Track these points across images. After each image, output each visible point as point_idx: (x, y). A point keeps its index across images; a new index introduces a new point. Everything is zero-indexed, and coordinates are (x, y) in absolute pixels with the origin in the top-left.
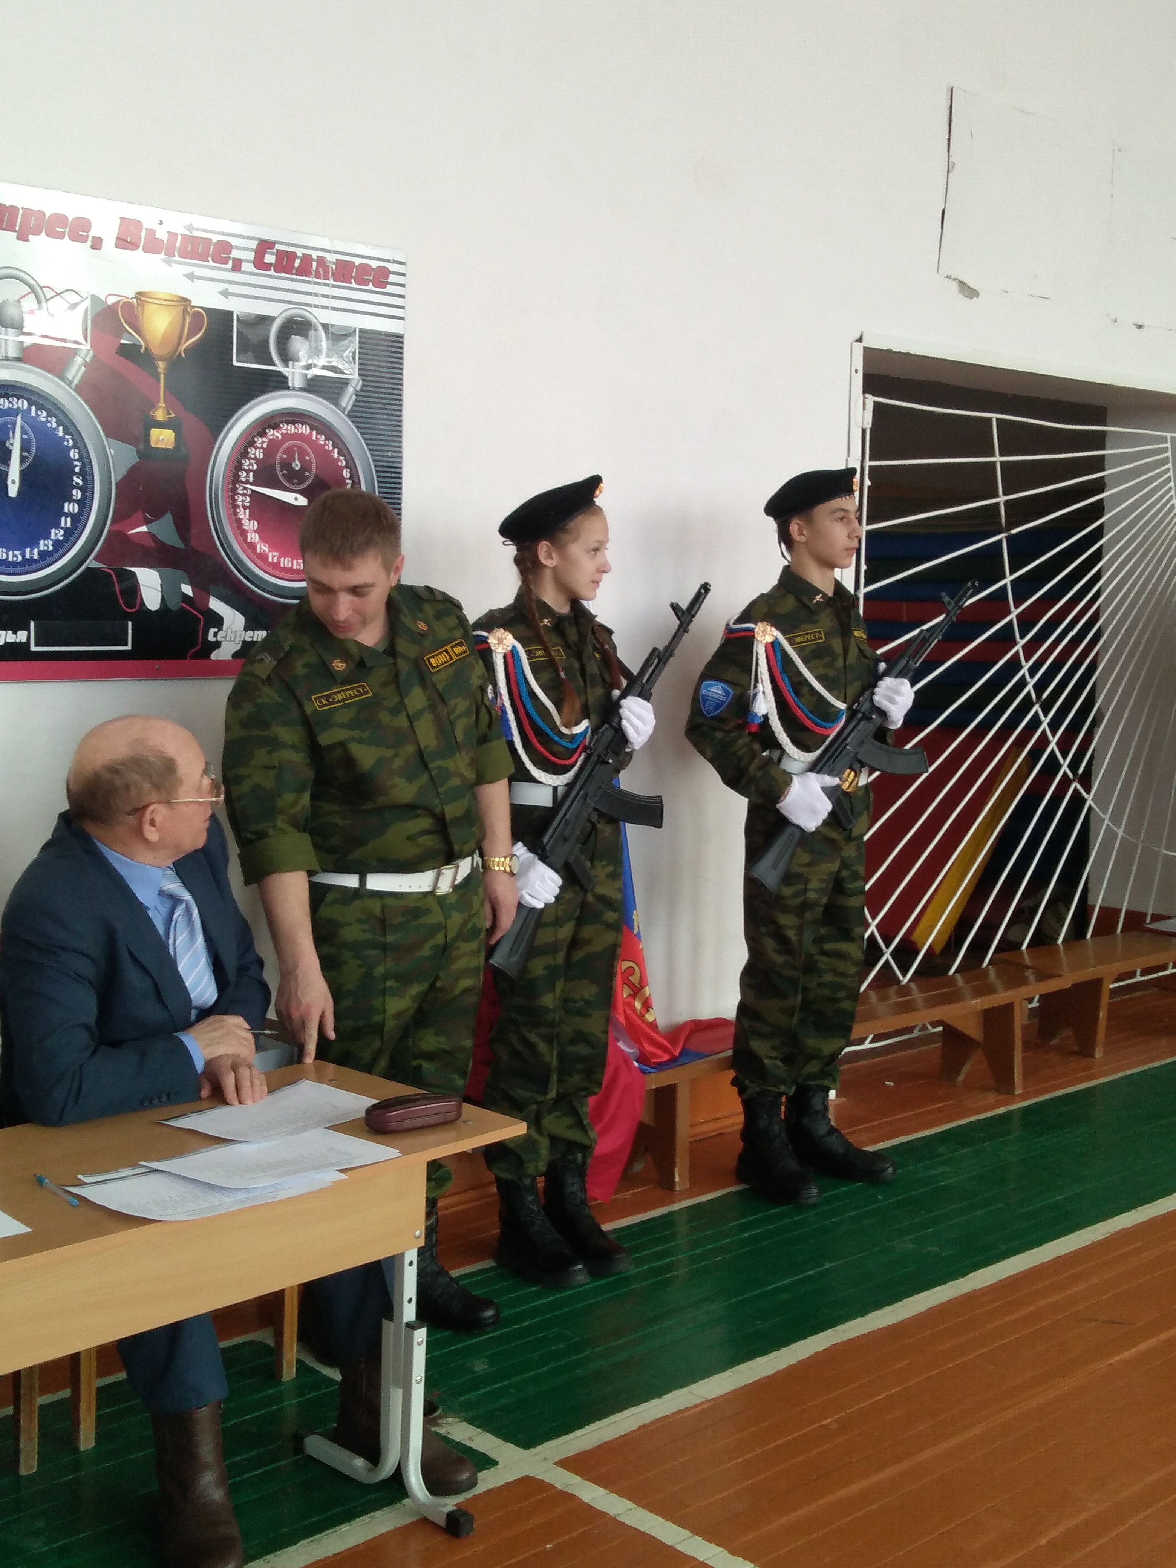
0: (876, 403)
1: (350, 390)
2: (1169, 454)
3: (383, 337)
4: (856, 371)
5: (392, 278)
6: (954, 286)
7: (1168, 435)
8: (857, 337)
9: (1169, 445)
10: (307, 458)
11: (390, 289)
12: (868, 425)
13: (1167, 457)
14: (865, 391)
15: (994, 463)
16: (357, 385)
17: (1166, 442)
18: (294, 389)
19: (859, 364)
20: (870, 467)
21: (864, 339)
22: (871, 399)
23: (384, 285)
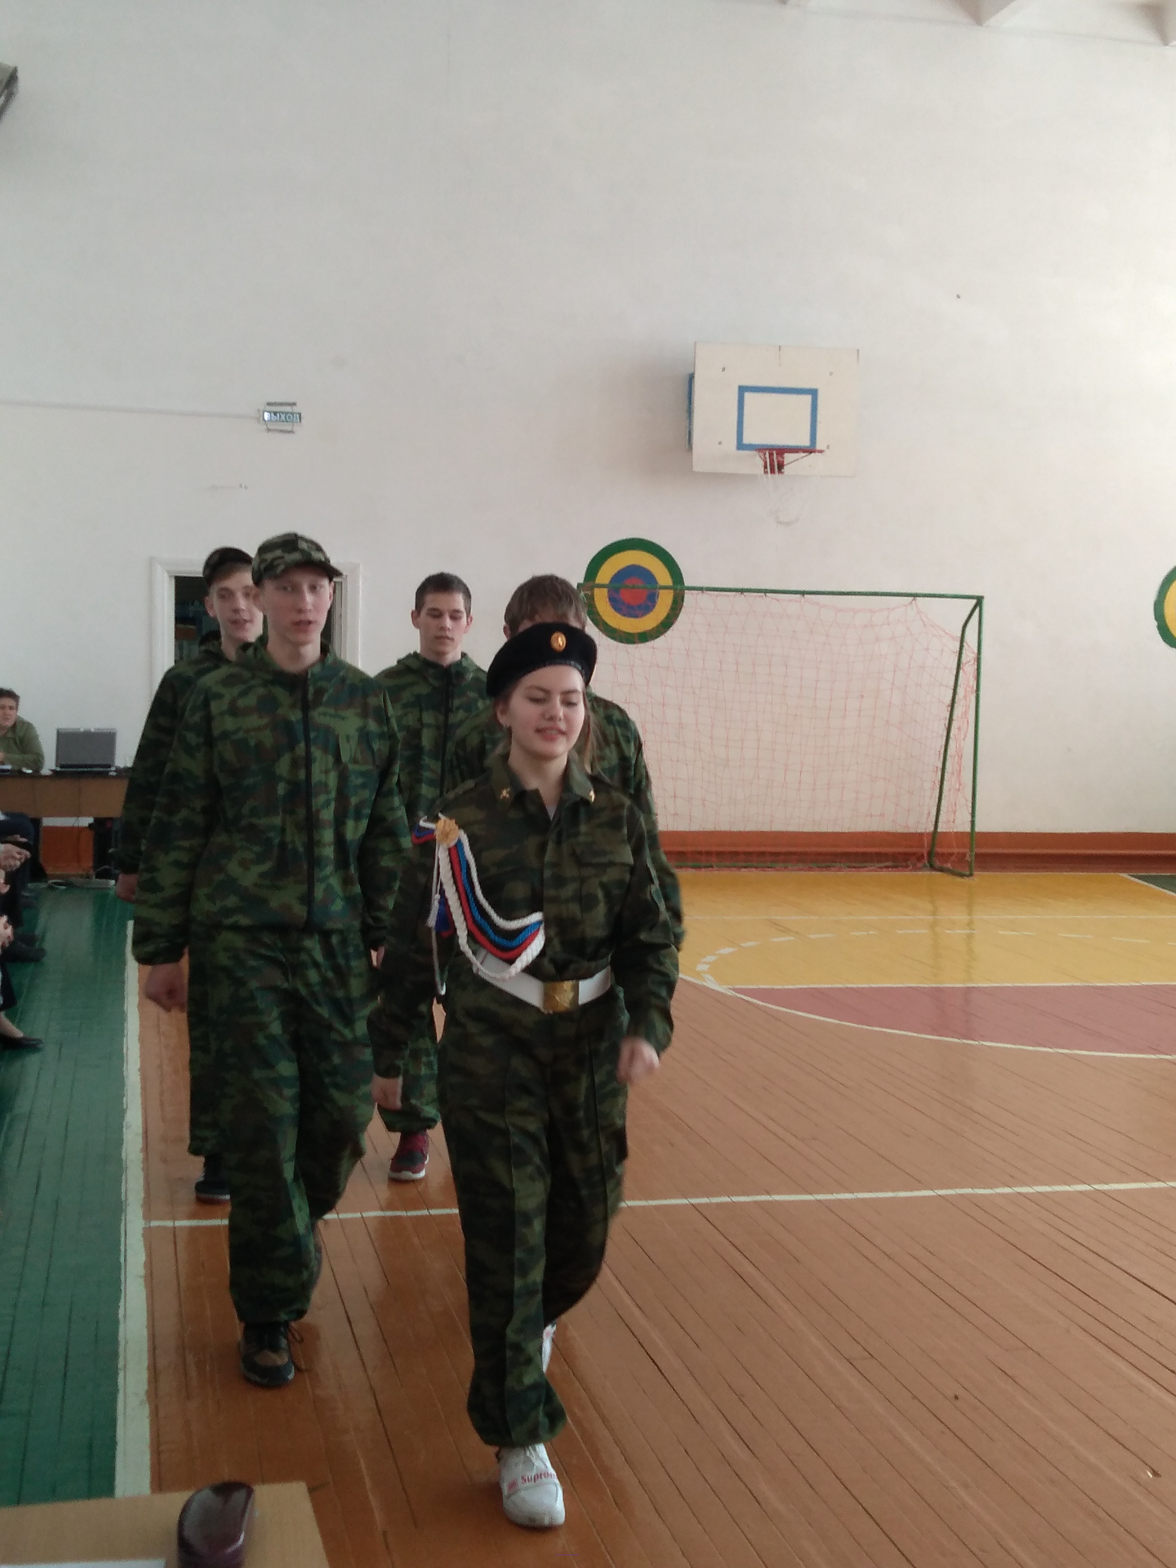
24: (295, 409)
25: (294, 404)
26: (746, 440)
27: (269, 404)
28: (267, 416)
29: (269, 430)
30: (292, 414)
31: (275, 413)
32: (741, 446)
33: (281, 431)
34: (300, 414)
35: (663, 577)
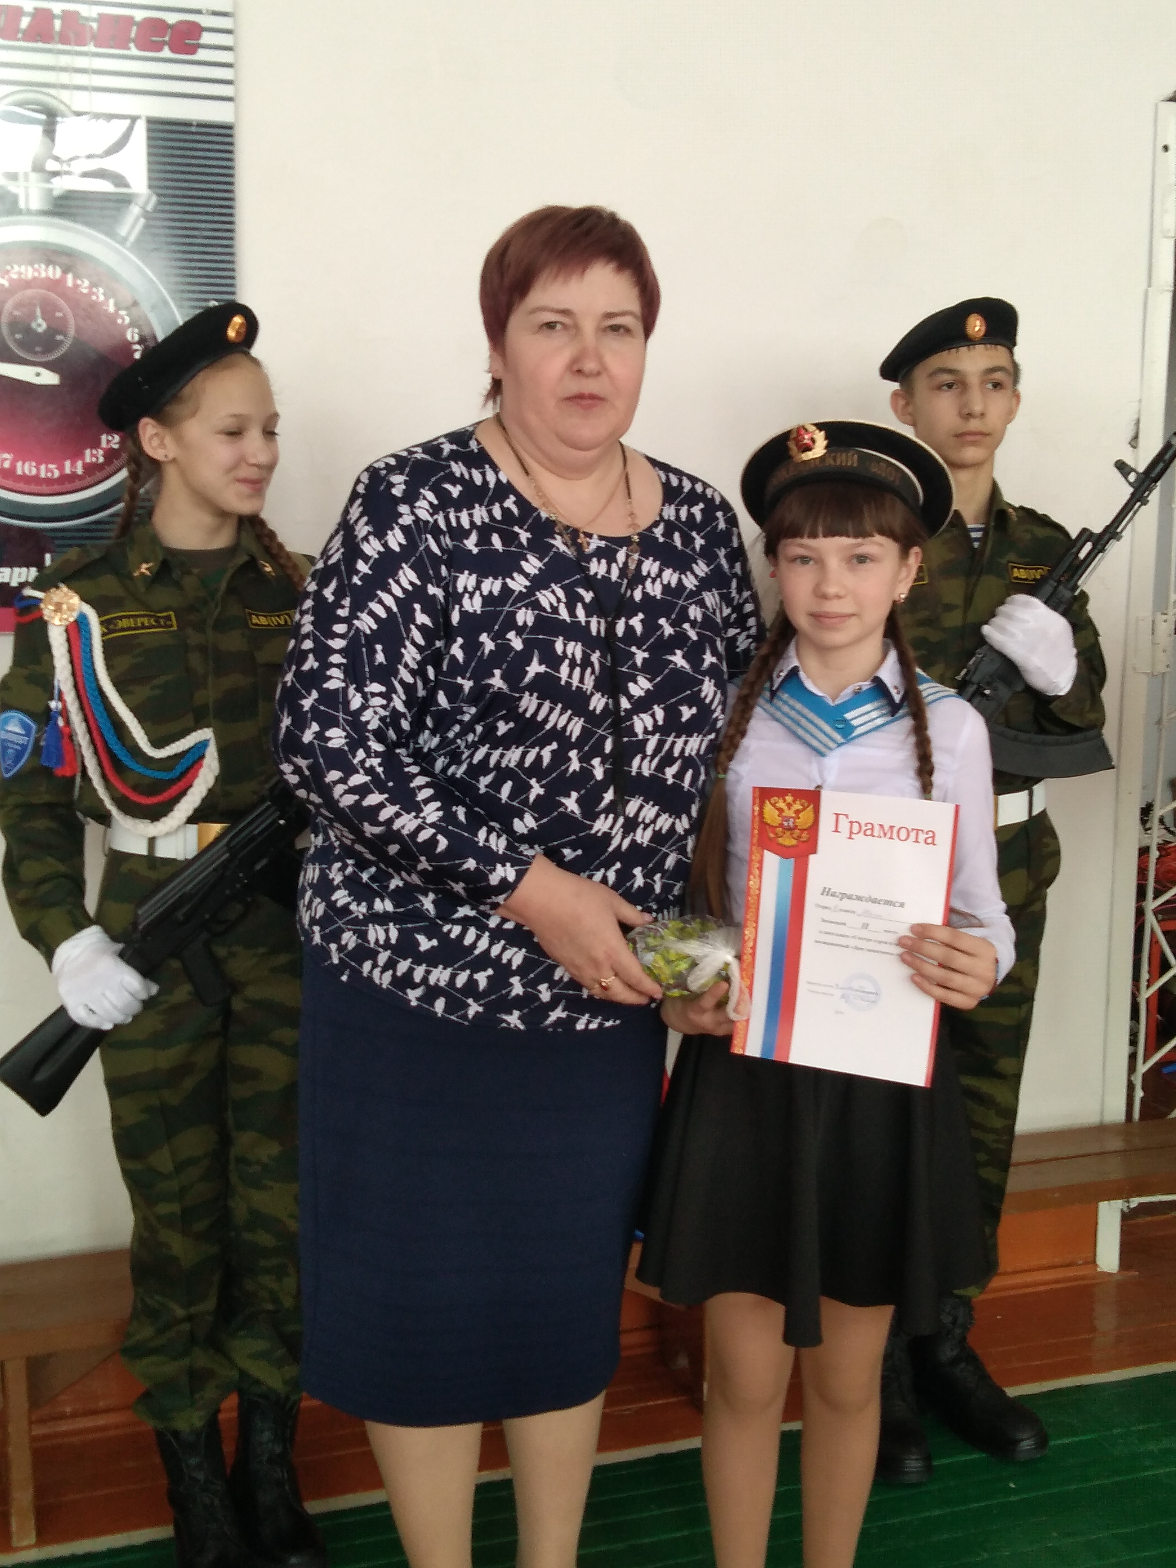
1: (135, 210)
3: (194, 129)
5: (207, 38)
10: (59, 314)
11: (202, 55)
16: (147, 202)
18: (29, 212)
23: (192, 49)
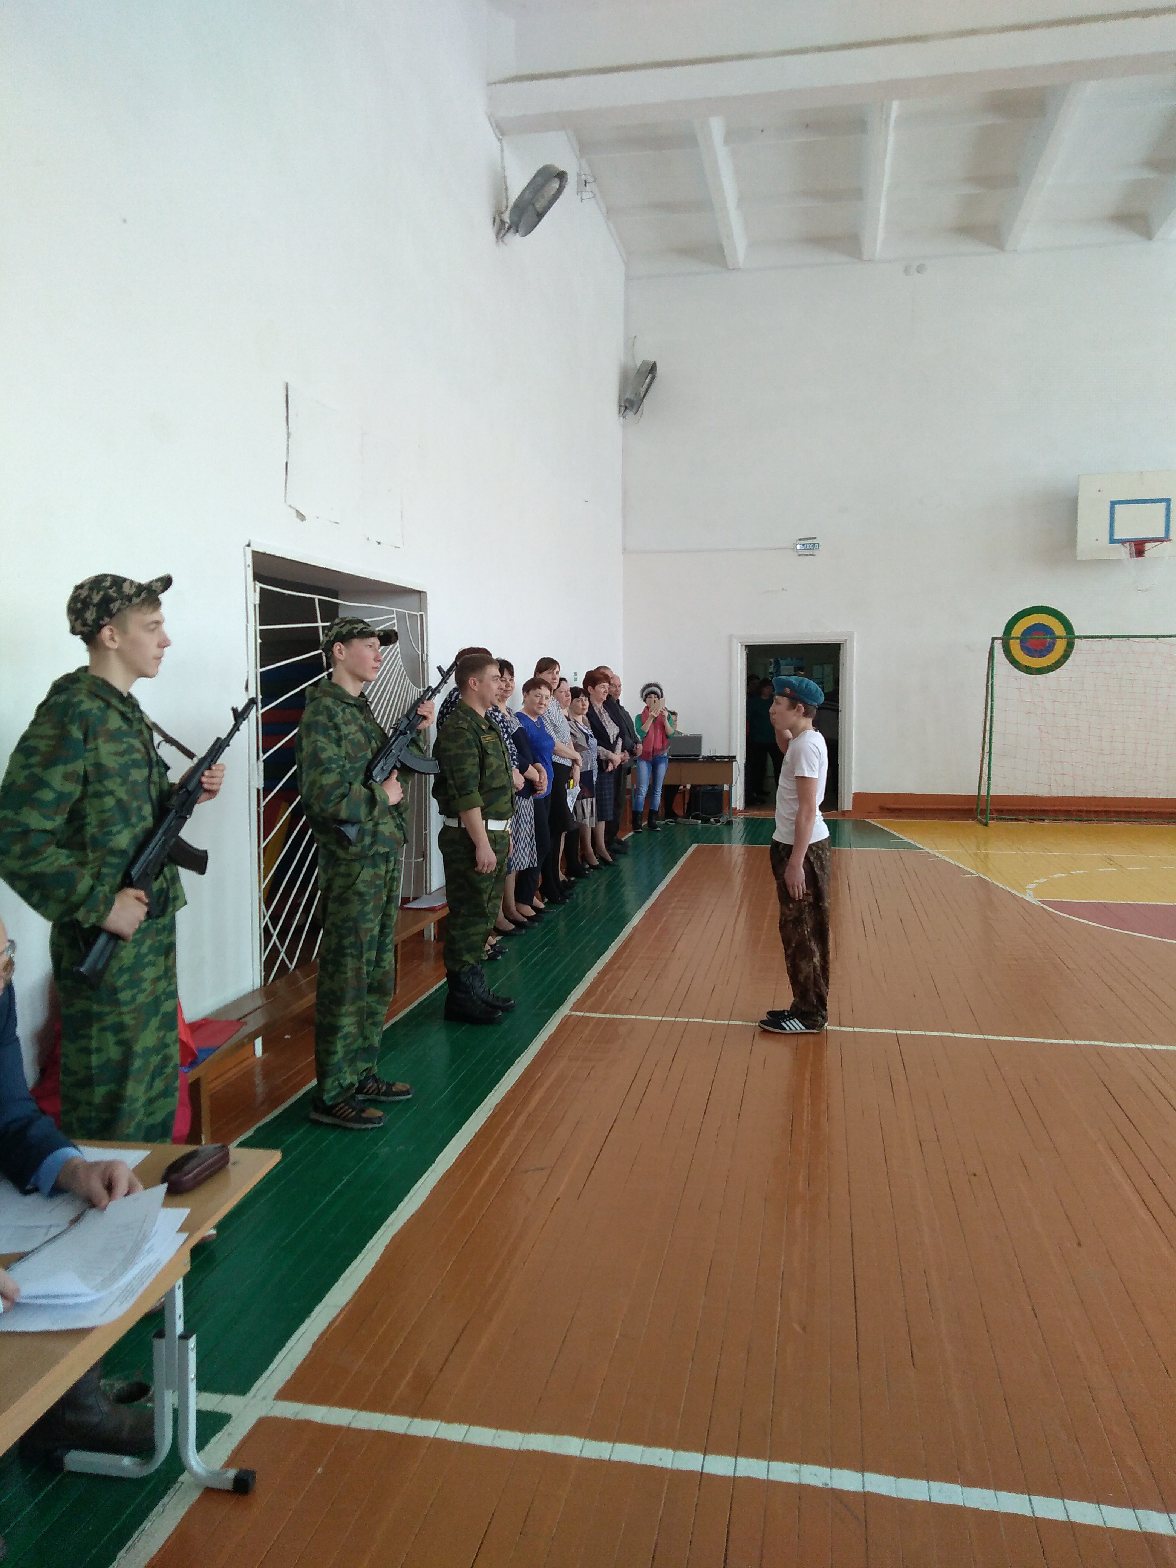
0: (261, 589)
2: (395, 621)
4: (249, 566)
6: (294, 510)
7: (394, 609)
8: (247, 543)
9: (395, 615)
12: (257, 602)
13: (394, 623)
14: (255, 579)
15: (318, 627)
17: (393, 614)
19: (250, 561)
20: (261, 630)
21: (252, 545)
22: (259, 585)
24: (815, 541)
25: (815, 538)
26: (1117, 536)
27: (800, 540)
28: (798, 547)
29: (799, 555)
30: (814, 544)
31: (804, 545)
32: (1112, 541)
33: (807, 555)
34: (818, 544)
35: (1058, 629)
